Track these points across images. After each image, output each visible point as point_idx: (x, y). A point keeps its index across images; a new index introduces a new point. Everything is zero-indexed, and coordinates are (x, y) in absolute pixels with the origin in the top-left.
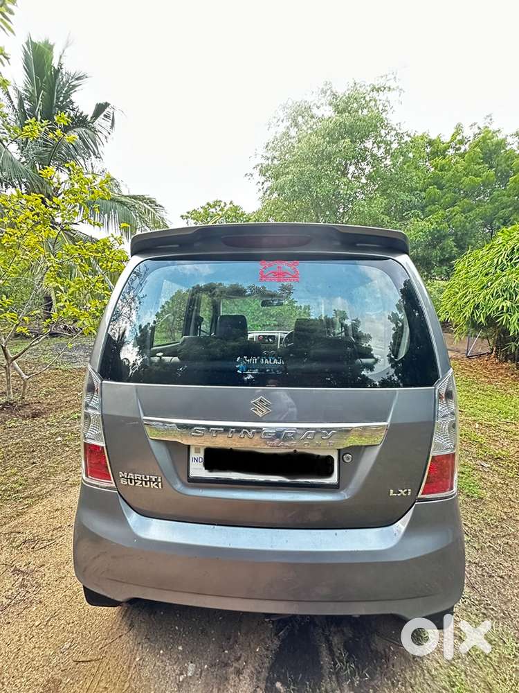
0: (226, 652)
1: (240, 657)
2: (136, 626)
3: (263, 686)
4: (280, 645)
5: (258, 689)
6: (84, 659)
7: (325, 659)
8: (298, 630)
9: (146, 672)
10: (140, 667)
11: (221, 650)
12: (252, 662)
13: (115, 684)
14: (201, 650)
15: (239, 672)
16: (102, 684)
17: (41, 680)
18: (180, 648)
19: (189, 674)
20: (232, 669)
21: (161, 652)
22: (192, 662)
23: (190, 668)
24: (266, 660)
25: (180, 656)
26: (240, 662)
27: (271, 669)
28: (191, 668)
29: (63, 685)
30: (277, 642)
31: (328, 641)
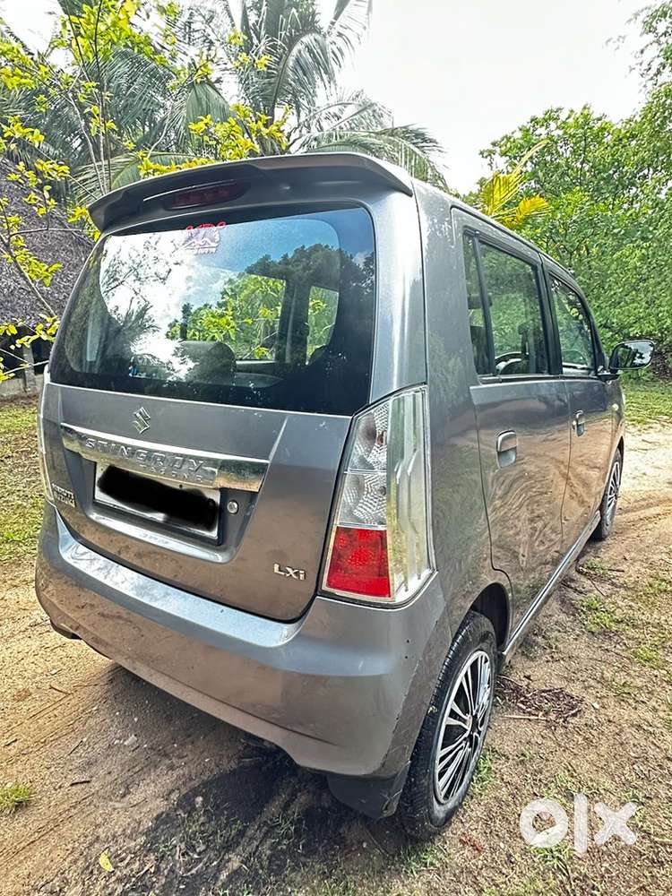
0: (175, 745)
1: (183, 757)
2: (114, 684)
3: (184, 791)
4: (235, 770)
5: (177, 791)
6: (57, 688)
7: (273, 809)
8: (268, 769)
9: (91, 722)
10: (92, 715)
11: (173, 741)
12: (192, 767)
13: (64, 717)
14: (153, 731)
15: (172, 768)
16: (55, 712)
17: (21, 686)
18: (136, 719)
19: (126, 743)
20: (168, 762)
21: (117, 713)
22: (136, 735)
23: (130, 739)
24: (208, 774)
25: (130, 725)
26: (181, 761)
27: (205, 784)
28: (132, 738)
29: (30, 698)
30: (233, 765)
31: (293, 796)
